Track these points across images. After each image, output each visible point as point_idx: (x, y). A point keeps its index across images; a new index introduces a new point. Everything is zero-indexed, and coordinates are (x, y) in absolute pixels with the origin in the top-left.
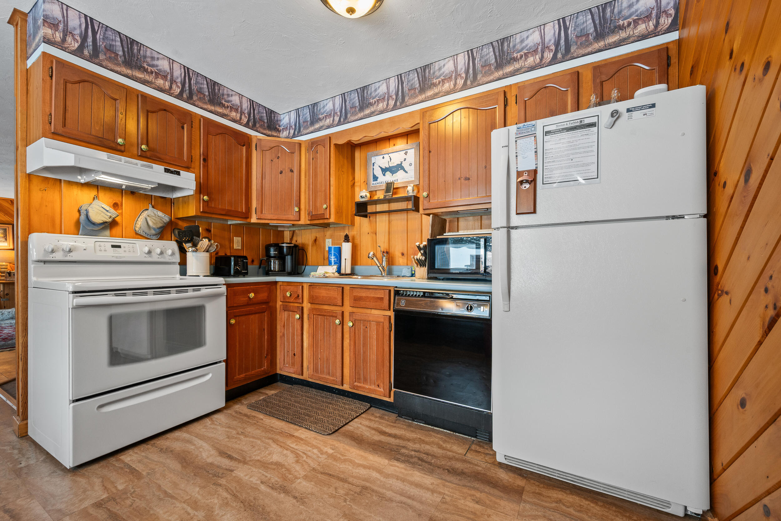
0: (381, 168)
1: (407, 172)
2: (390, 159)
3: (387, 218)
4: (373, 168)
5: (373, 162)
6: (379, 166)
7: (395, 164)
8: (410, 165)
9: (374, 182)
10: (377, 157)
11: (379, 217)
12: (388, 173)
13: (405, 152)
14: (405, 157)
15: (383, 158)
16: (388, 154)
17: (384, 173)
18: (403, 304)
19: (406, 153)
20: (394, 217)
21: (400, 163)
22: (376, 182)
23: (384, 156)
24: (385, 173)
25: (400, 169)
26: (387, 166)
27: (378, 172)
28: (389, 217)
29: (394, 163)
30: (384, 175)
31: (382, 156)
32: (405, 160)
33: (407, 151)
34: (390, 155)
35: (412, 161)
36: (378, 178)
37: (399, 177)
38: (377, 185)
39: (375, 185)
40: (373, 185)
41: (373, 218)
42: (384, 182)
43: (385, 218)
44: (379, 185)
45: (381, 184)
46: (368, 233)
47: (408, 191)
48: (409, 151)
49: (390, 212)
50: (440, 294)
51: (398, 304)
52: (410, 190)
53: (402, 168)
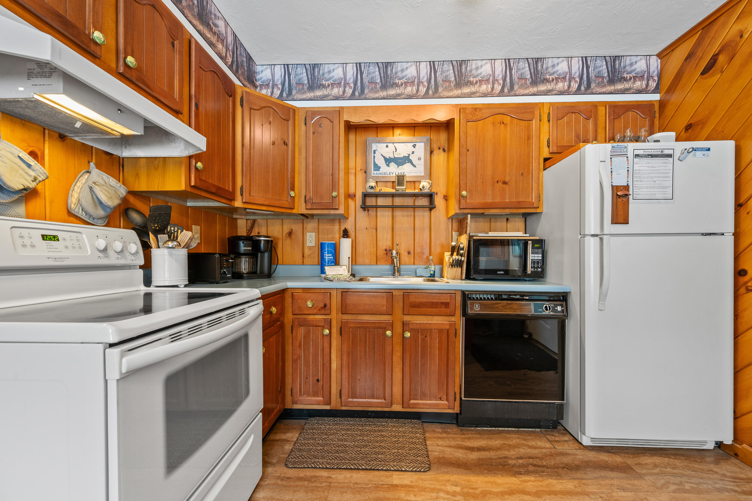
0: (384, 157)
1: (415, 167)
2: (396, 149)
3: (391, 213)
4: (374, 156)
5: (374, 149)
6: (382, 155)
7: (401, 156)
8: (419, 159)
9: (375, 172)
10: (379, 145)
11: (380, 212)
12: (392, 164)
13: (413, 144)
14: (413, 149)
15: (387, 146)
16: (393, 143)
17: (387, 163)
18: (476, 309)
19: (414, 146)
20: (398, 213)
21: (407, 155)
22: (378, 172)
23: (389, 144)
24: (389, 163)
25: (407, 162)
26: (392, 156)
27: (380, 162)
28: (393, 212)
29: (400, 154)
30: (388, 165)
31: (386, 144)
32: (413, 153)
33: (415, 144)
34: (395, 144)
35: (422, 155)
36: (380, 167)
37: (407, 170)
38: (380, 175)
39: (377, 175)
40: (374, 175)
41: (372, 212)
42: (388, 174)
43: (388, 213)
44: (381, 175)
45: (384, 175)
46: (366, 228)
47: (423, 187)
48: (417, 144)
49: (393, 207)
50: (516, 295)
51: (472, 308)
52: (426, 186)
53: (411, 162)
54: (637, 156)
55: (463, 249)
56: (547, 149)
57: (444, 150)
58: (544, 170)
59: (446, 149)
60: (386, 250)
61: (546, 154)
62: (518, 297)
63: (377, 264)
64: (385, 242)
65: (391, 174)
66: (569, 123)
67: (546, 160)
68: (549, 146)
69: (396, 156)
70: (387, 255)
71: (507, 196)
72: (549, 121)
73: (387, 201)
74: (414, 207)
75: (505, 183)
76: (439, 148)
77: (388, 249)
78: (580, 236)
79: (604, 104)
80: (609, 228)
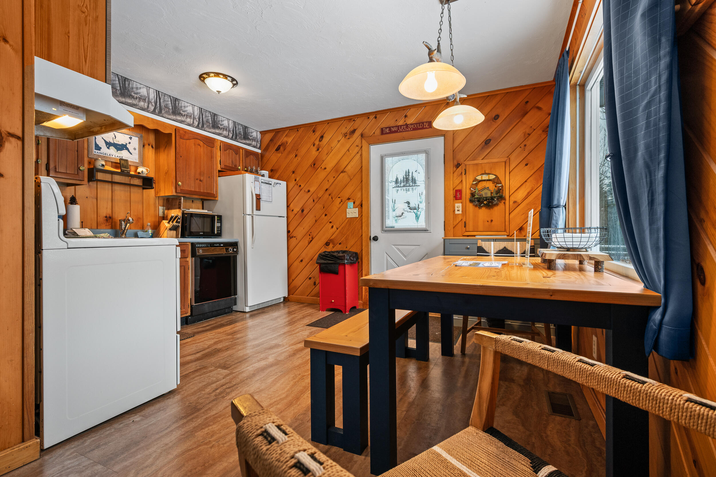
0: (105, 140)
1: (132, 154)
2: (115, 136)
3: (110, 188)
6: (102, 138)
7: (120, 143)
8: (135, 149)
9: (97, 151)
11: (101, 184)
12: (112, 148)
13: (130, 136)
14: (130, 141)
17: (108, 146)
18: (201, 252)
19: (131, 138)
20: (117, 188)
21: (125, 144)
22: (99, 151)
24: (109, 146)
25: (125, 149)
26: (112, 142)
27: (101, 144)
28: (112, 187)
29: (119, 141)
30: (108, 148)
32: (130, 143)
34: (114, 133)
35: (137, 147)
36: (101, 148)
37: (124, 154)
38: (100, 154)
39: (98, 154)
40: (95, 153)
41: (93, 184)
42: (108, 155)
43: (108, 186)
44: (102, 155)
45: (104, 155)
46: (87, 197)
47: (142, 172)
48: (133, 137)
49: (112, 183)
50: (216, 244)
51: (199, 252)
52: (145, 172)
53: (127, 149)
54: (262, 182)
55: (179, 219)
56: (219, 165)
57: (152, 147)
58: (219, 177)
59: (154, 146)
60: (106, 217)
61: (219, 169)
62: (218, 245)
63: (97, 228)
64: (105, 210)
65: (111, 155)
66: (229, 154)
67: (219, 171)
68: (220, 164)
69: (115, 142)
70: (107, 221)
71: (202, 189)
72: (220, 150)
73: (108, 177)
74: (130, 185)
75: (200, 181)
76: (149, 145)
77: (108, 216)
78: (243, 215)
79: (243, 148)
80: (255, 212)
